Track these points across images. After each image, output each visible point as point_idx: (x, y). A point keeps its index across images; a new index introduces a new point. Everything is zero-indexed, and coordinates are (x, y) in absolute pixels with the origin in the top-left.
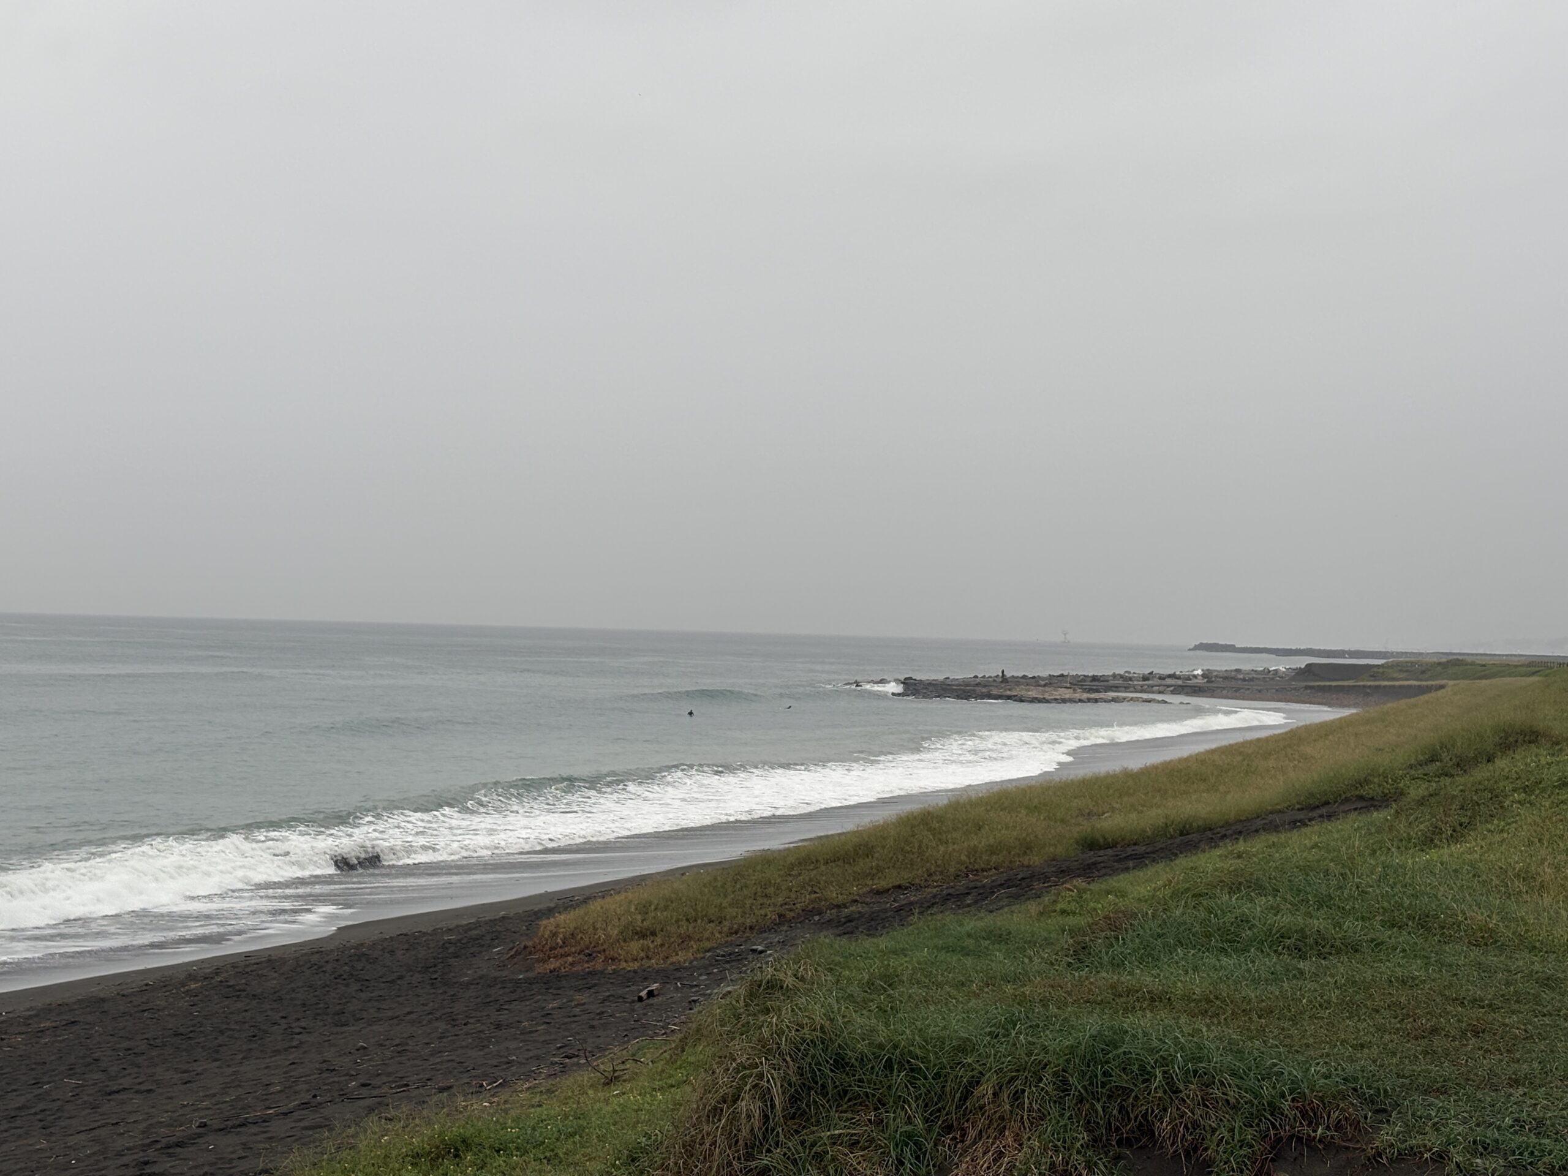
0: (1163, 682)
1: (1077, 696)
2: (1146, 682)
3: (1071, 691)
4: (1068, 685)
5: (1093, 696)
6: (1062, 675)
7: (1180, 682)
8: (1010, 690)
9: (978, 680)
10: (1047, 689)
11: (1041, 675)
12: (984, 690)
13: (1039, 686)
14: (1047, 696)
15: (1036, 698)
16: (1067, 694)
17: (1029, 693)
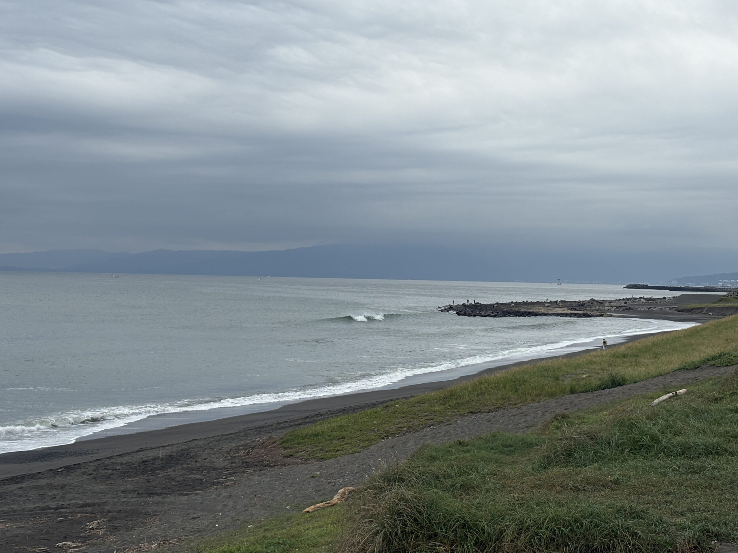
1: (565, 312)
3: (563, 309)
4: (561, 307)
7: (619, 304)
8: (530, 309)
9: (513, 304)
10: (549, 308)
12: (517, 309)
13: (545, 307)
14: (549, 312)
15: (544, 313)
16: (560, 311)
17: (540, 311)
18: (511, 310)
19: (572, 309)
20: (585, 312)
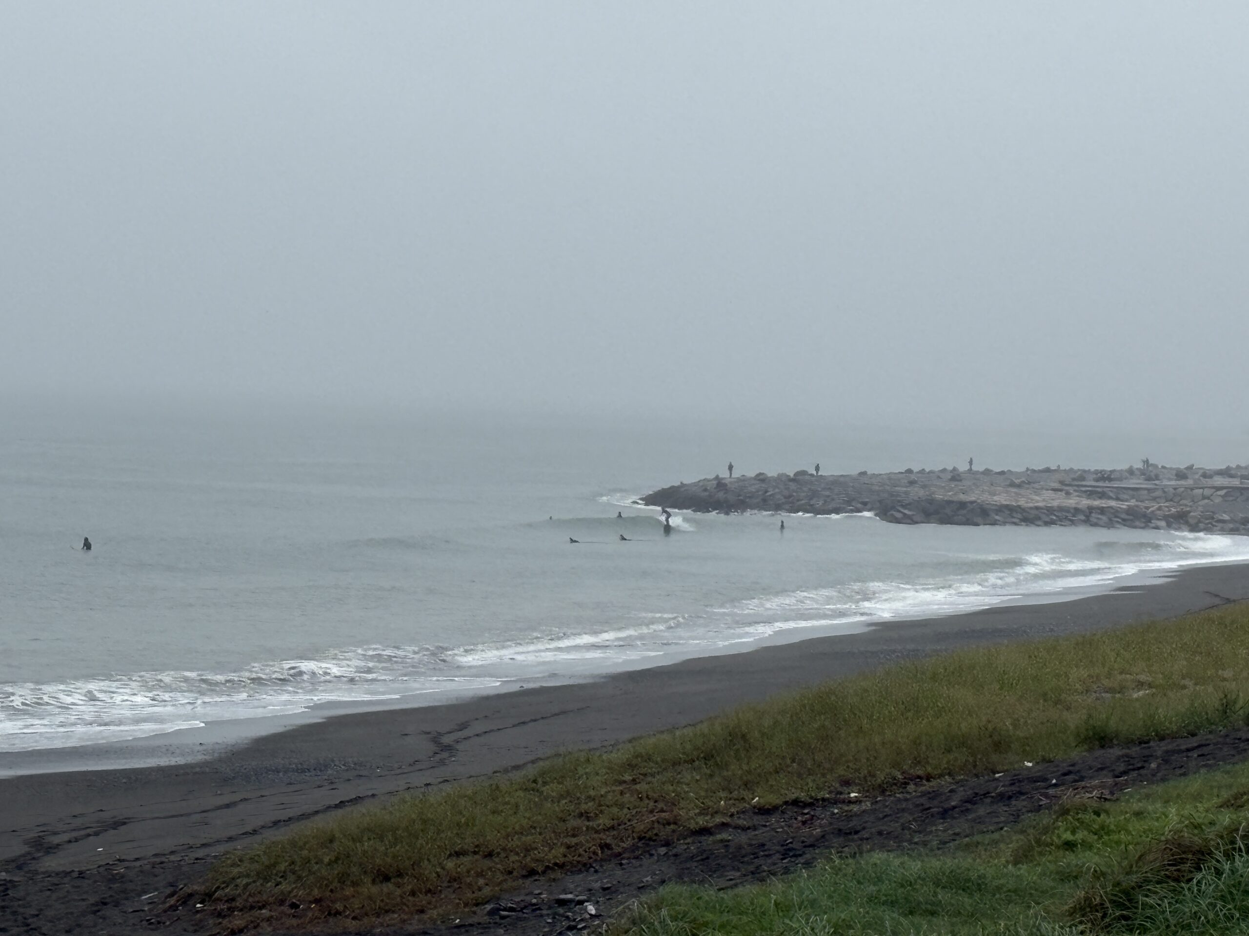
0: (1209, 482)
1: (1072, 502)
2: (1183, 482)
3: (1063, 493)
4: (1056, 485)
5: (1097, 503)
6: (1047, 470)
7: (1236, 482)
9: (913, 477)
10: (1022, 491)
11: (1013, 470)
12: (922, 493)
13: (1011, 486)
14: (1022, 502)
15: (1007, 506)
16: (1057, 500)
17: (996, 498)
18: (906, 493)
19: (1091, 494)
20: (1133, 503)
